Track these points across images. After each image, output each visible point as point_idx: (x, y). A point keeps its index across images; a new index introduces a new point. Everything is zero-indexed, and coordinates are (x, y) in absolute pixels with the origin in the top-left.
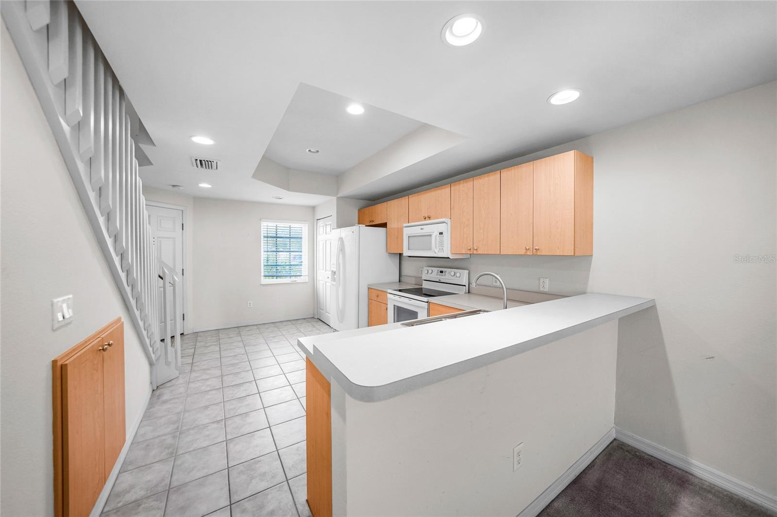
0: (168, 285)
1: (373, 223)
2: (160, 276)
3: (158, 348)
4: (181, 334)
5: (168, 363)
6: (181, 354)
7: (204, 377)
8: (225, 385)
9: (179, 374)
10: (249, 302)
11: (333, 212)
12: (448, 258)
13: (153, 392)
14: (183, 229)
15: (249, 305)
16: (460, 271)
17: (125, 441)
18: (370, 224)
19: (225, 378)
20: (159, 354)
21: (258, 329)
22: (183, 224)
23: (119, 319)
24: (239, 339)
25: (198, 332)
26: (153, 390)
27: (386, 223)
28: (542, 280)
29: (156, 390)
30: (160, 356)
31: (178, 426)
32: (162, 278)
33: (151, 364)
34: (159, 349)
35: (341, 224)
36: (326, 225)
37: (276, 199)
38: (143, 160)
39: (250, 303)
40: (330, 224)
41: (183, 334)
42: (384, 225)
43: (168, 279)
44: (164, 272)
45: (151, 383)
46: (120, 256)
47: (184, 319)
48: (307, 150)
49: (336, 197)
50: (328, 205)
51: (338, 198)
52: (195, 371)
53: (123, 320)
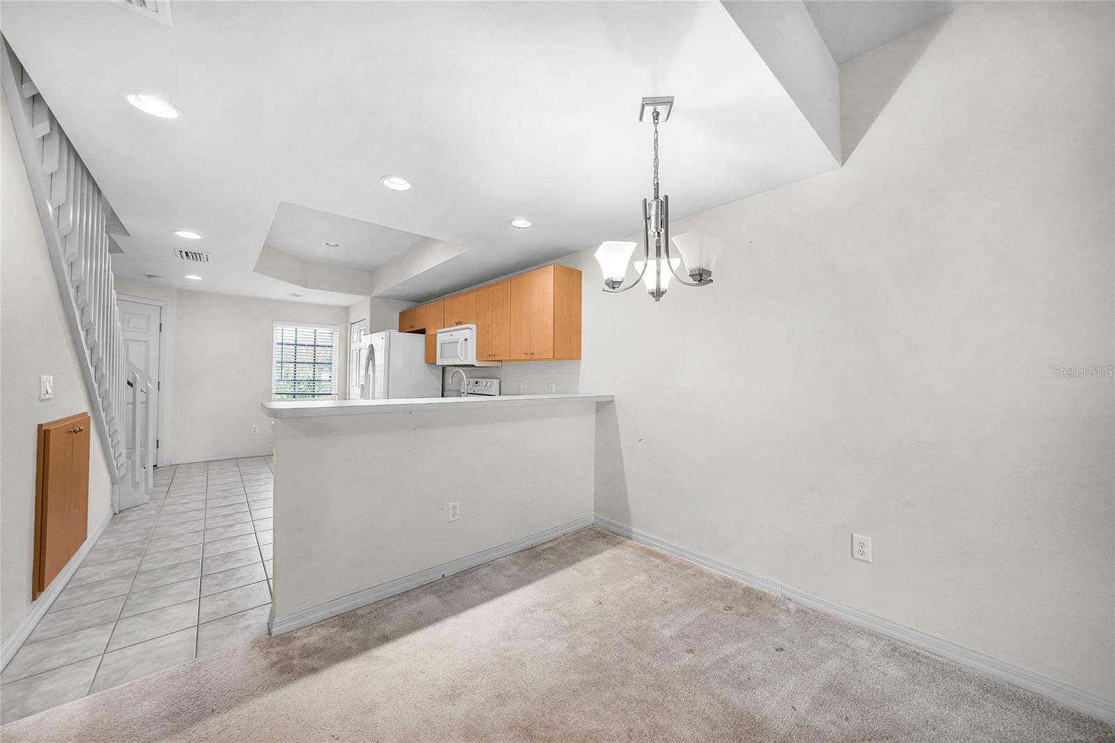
0: (138, 393)
1: (414, 330)
2: (129, 383)
3: (123, 464)
4: (154, 466)
5: (136, 485)
6: (154, 484)
7: (183, 501)
8: (208, 506)
9: (150, 500)
10: (253, 426)
11: (366, 314)
12: (473, 366)
13: (113, 517)
14: (160, 331)
15: (253, 430)
16: (491, 380)
17: (86, 538)
18: (411, 330)
19: (208, 502)
20: (124, 472)
21: (265, 460)
22: (161, 325)
23: (86, 413)
24: (237, 469)
25: (178, 465)
26: (115, 514)
27: (425, 329)
28: (550, 385)
29: (118, 514)
30: (125, 474)
31: (148, 537)
32: (131, 385)
33: (113, 482)
34: (125, 465)
35: (374, 329)
36: (360, 330)
37: (292, 297)
38: (114, 248)
39: (255, 428)
40: (365, 330)
41: (156, 466)
42: (422, 332)
43: (138, 386)
44: (134, 377)
45: (112, 505)
46: (90, 350)
47: (158, 447)
48: (324, 243)
49: (369, 298)
50: (361, 306)
51: (373, 299)
52: (169, 497)
53: (89, 415)
